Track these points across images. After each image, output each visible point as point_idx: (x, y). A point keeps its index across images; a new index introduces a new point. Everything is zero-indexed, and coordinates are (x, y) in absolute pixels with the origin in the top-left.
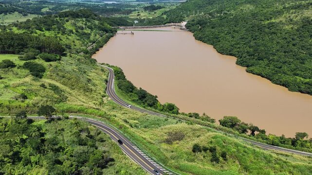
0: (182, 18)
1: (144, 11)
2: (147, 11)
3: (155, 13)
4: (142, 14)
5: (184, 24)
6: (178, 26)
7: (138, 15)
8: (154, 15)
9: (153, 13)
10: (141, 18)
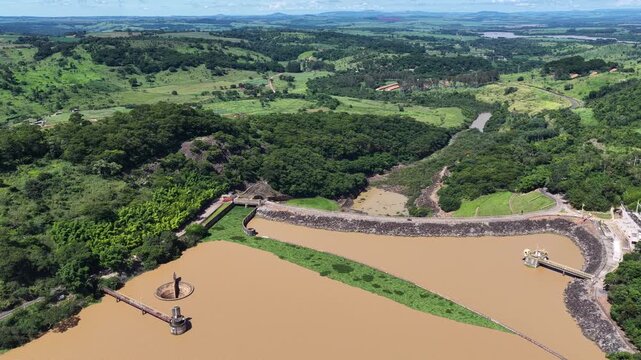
2: (551, 77)
3: (567, 88)
4: (523, 89)
7: (510, 91)
8: (561, 94)
9: (561, 87)
10: (510, 102)
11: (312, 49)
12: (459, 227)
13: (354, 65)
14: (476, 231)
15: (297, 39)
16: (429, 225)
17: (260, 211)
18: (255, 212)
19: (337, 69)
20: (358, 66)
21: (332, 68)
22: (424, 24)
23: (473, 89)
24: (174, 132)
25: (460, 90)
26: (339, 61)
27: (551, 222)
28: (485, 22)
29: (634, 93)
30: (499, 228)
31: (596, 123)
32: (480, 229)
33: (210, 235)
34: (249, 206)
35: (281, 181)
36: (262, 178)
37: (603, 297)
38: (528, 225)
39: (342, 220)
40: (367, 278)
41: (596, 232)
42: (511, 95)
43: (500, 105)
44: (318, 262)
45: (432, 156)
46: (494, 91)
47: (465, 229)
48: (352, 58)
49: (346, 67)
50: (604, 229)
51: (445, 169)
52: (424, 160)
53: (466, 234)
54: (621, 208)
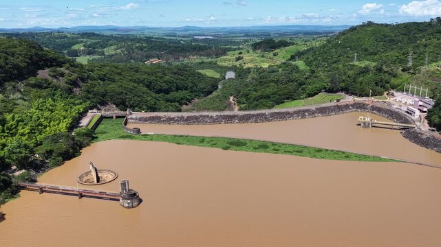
0: (385, 77)
1: (251, 51)
2: (259, 52)
3: (275, 55)
4: (246, 57)
5: (407, 102)
6: (379, 110)
7: (238, 59)
8: (271, 58)
9: (271, 54)
10: (243, 64)
12: (297, 113)
13: (119, 51)
14: (310, 114)
15: (66, 37)
16: (276, 113)
17: (132, 119)
18: (127, 120)
19: (106, 54)
20: (122, 51)
21: (103, 53)
23: (213, 60)
24: (31, 59)
25: (206, 60)
26: (105, 49)
27: (352, 105)
28: (189, 32)
29: (325, 49)
30: (323, 111)
31: (309, 68)
32: (312, 113)
33: (97, 137)
34: (117, 117)
35: (127, 103)
36: (109, 103)
38: (340, 109)
39: (208, 116)
40: (263, 146)
41: (385, 106)
42: (241, 61)
43: (236, 66)
44: (213, 142)
45: (215, 94)
46: (228, 60)
47: (302, 114)
48: (115, 47)
49: (114, 52)
50: (389, 104)
51: (232, 98)
52: (210, 96)
53: (303, 116)
54: (392, 91)
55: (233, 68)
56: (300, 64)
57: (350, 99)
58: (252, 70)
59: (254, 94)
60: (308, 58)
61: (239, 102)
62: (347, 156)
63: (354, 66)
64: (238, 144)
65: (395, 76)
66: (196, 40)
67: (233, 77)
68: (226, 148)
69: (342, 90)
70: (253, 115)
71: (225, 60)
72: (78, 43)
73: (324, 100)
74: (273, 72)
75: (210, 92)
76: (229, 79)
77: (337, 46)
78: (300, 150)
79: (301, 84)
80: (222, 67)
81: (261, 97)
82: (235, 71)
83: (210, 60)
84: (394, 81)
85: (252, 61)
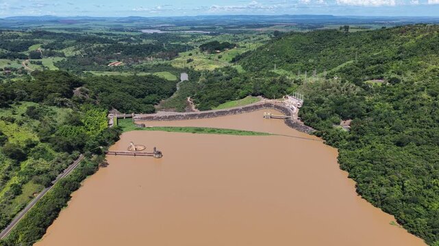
0: (284, 86)
1: (199, 53)
2: (206, 53)
3: (219, 57)
4: (196, 59)
5: (293, 103)
6: (278, 107)
7: (189, 61)
8: (217, 60)
9: (216, 57)
10: (194, 67)
11: (38, 43)
12: (232, 111)
13: (78, 52)
14: (238, 112)
15: (18, 36)
17: (136, 118)
19: (67, 55)
20: (81, 53)
21: (63, 55)
22: (96, 25)
23: (167, 62)
25: (162, 62)
26: (64, 50)
27: (264, 105)
28: (135, 23)
30: (247, 109)
31: (245, 71)
32: (240, 111)
34: (126, 118)
35: (124, 108)
37: (299, 121)
38: (256, 107)
40: (213, 131)
41: (282, 105)
42: (192, 63)
43: (188, 68)
44: (186, 130)
45: (175, 95)
46: (180, 61)
47: (234, 111)
48: (73, 48)
49: (74, 54)
50: (284, 104)
51: (189, 98)
52: (172, 97)
53: (235, 113)
54: (287, 96)
55: (186, 70)
56: (238, 67)
57: (264, 101)
58: (202, 74)
59: (205, 97)
60: (244, 63)
61: (195, 102)
62: (253, 133)
63: (274, 73)
64: (200, 130)
65: (290, 86)
66: (145, 36)
67: (187, 79)
68: (194, 133)
69: (261, 94)
70: (207, 114)
71: (178, 62)
72: (33, 43)
73: (249, 101)
74: (218, 75)
75: (172, 94)
76: (184, 82)
77: (266, 53)
78: (231, 132)
79: (237, 88)
80: (176, 69)
81: (210, 99)
82: (188, 73)
83: (164, 62)
84: (289, 90)
85: (200, 63)
